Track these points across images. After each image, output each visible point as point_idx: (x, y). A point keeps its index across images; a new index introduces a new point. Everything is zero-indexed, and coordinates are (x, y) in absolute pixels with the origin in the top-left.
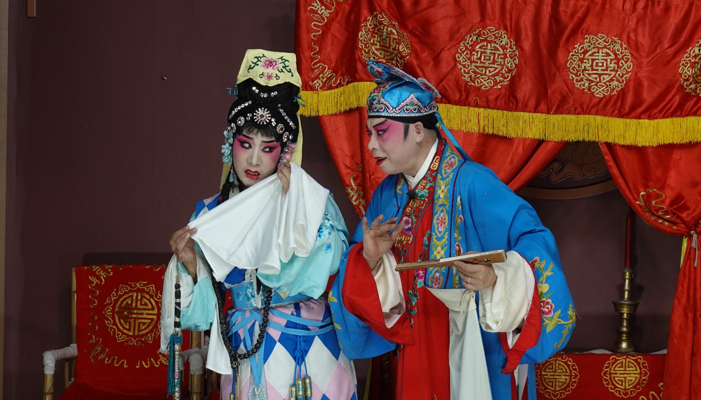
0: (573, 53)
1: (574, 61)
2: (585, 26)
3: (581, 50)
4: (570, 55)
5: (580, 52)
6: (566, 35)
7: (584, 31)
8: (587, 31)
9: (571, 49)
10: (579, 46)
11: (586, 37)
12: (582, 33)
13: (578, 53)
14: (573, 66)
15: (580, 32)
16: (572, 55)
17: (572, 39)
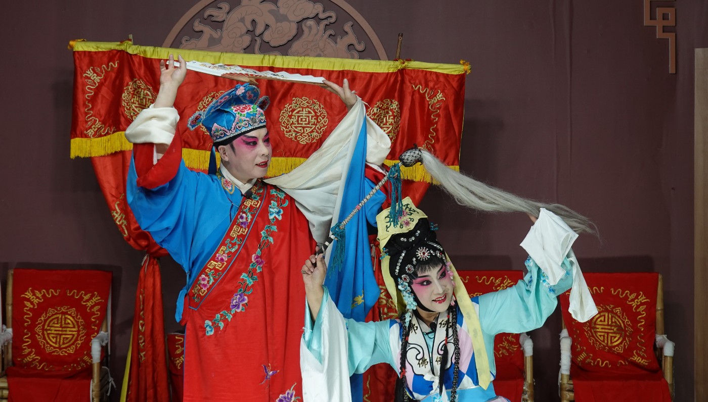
0: (284, 111)
1: (285, 117)
2: (292, 91)
3: (290, 109)
4: (282, 113)
5: (289, 110)
6: (278, 98)
7: (292, 95)
8: (294, 94)
9: (282, 108)
10: (288, 106)
11: (293, 99)
12: (290, 96)
13: (287, 111)
14: (283, 121)
15: (289, 96)
16: (283, 113)
17: (283, 101)
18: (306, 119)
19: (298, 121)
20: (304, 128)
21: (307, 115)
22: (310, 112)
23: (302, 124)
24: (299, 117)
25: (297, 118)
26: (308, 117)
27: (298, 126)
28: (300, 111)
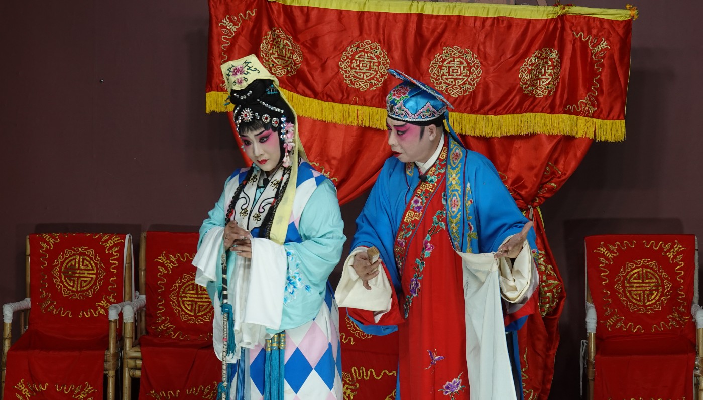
0: (434, 62)
1: (435, 68)
2: (443, 40)
3: (440, 59)
4: (431, 63)
5: (439, 60)
6: (428, 47)
7: (443, 44)
8: (444, 44)
9: (432, 58)
10: (439, 56)
11: (444, 48)
12: (441, 45)
13: (438, 61)
14: (433, 72)
15: (439, 45)
16: (433, 63)
17: (433, 50)
18: (458, 70)
19: (449, 72)
20: (455, 79)
21: (459, 65)
22: (462, 63)
23: (453, 75)
24: (450, 67)
25: (448, 69)
26: (460, 67)
27: (449, 77)
28: (451, 61)
